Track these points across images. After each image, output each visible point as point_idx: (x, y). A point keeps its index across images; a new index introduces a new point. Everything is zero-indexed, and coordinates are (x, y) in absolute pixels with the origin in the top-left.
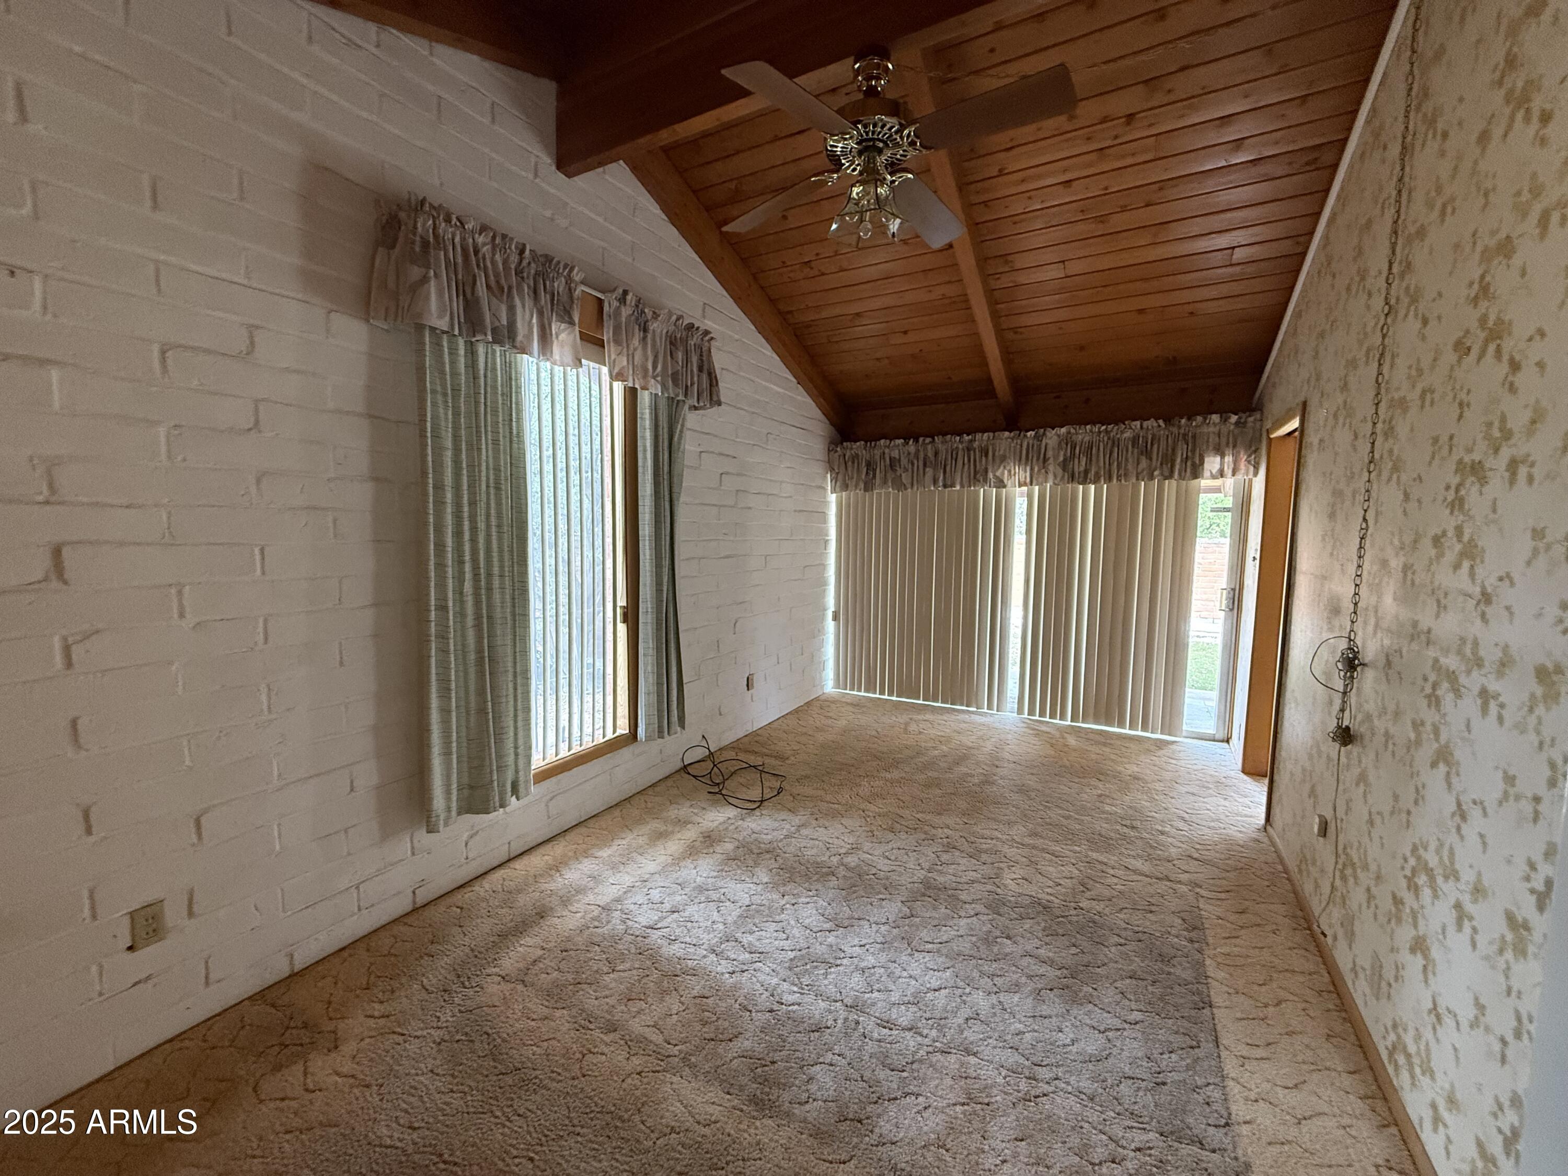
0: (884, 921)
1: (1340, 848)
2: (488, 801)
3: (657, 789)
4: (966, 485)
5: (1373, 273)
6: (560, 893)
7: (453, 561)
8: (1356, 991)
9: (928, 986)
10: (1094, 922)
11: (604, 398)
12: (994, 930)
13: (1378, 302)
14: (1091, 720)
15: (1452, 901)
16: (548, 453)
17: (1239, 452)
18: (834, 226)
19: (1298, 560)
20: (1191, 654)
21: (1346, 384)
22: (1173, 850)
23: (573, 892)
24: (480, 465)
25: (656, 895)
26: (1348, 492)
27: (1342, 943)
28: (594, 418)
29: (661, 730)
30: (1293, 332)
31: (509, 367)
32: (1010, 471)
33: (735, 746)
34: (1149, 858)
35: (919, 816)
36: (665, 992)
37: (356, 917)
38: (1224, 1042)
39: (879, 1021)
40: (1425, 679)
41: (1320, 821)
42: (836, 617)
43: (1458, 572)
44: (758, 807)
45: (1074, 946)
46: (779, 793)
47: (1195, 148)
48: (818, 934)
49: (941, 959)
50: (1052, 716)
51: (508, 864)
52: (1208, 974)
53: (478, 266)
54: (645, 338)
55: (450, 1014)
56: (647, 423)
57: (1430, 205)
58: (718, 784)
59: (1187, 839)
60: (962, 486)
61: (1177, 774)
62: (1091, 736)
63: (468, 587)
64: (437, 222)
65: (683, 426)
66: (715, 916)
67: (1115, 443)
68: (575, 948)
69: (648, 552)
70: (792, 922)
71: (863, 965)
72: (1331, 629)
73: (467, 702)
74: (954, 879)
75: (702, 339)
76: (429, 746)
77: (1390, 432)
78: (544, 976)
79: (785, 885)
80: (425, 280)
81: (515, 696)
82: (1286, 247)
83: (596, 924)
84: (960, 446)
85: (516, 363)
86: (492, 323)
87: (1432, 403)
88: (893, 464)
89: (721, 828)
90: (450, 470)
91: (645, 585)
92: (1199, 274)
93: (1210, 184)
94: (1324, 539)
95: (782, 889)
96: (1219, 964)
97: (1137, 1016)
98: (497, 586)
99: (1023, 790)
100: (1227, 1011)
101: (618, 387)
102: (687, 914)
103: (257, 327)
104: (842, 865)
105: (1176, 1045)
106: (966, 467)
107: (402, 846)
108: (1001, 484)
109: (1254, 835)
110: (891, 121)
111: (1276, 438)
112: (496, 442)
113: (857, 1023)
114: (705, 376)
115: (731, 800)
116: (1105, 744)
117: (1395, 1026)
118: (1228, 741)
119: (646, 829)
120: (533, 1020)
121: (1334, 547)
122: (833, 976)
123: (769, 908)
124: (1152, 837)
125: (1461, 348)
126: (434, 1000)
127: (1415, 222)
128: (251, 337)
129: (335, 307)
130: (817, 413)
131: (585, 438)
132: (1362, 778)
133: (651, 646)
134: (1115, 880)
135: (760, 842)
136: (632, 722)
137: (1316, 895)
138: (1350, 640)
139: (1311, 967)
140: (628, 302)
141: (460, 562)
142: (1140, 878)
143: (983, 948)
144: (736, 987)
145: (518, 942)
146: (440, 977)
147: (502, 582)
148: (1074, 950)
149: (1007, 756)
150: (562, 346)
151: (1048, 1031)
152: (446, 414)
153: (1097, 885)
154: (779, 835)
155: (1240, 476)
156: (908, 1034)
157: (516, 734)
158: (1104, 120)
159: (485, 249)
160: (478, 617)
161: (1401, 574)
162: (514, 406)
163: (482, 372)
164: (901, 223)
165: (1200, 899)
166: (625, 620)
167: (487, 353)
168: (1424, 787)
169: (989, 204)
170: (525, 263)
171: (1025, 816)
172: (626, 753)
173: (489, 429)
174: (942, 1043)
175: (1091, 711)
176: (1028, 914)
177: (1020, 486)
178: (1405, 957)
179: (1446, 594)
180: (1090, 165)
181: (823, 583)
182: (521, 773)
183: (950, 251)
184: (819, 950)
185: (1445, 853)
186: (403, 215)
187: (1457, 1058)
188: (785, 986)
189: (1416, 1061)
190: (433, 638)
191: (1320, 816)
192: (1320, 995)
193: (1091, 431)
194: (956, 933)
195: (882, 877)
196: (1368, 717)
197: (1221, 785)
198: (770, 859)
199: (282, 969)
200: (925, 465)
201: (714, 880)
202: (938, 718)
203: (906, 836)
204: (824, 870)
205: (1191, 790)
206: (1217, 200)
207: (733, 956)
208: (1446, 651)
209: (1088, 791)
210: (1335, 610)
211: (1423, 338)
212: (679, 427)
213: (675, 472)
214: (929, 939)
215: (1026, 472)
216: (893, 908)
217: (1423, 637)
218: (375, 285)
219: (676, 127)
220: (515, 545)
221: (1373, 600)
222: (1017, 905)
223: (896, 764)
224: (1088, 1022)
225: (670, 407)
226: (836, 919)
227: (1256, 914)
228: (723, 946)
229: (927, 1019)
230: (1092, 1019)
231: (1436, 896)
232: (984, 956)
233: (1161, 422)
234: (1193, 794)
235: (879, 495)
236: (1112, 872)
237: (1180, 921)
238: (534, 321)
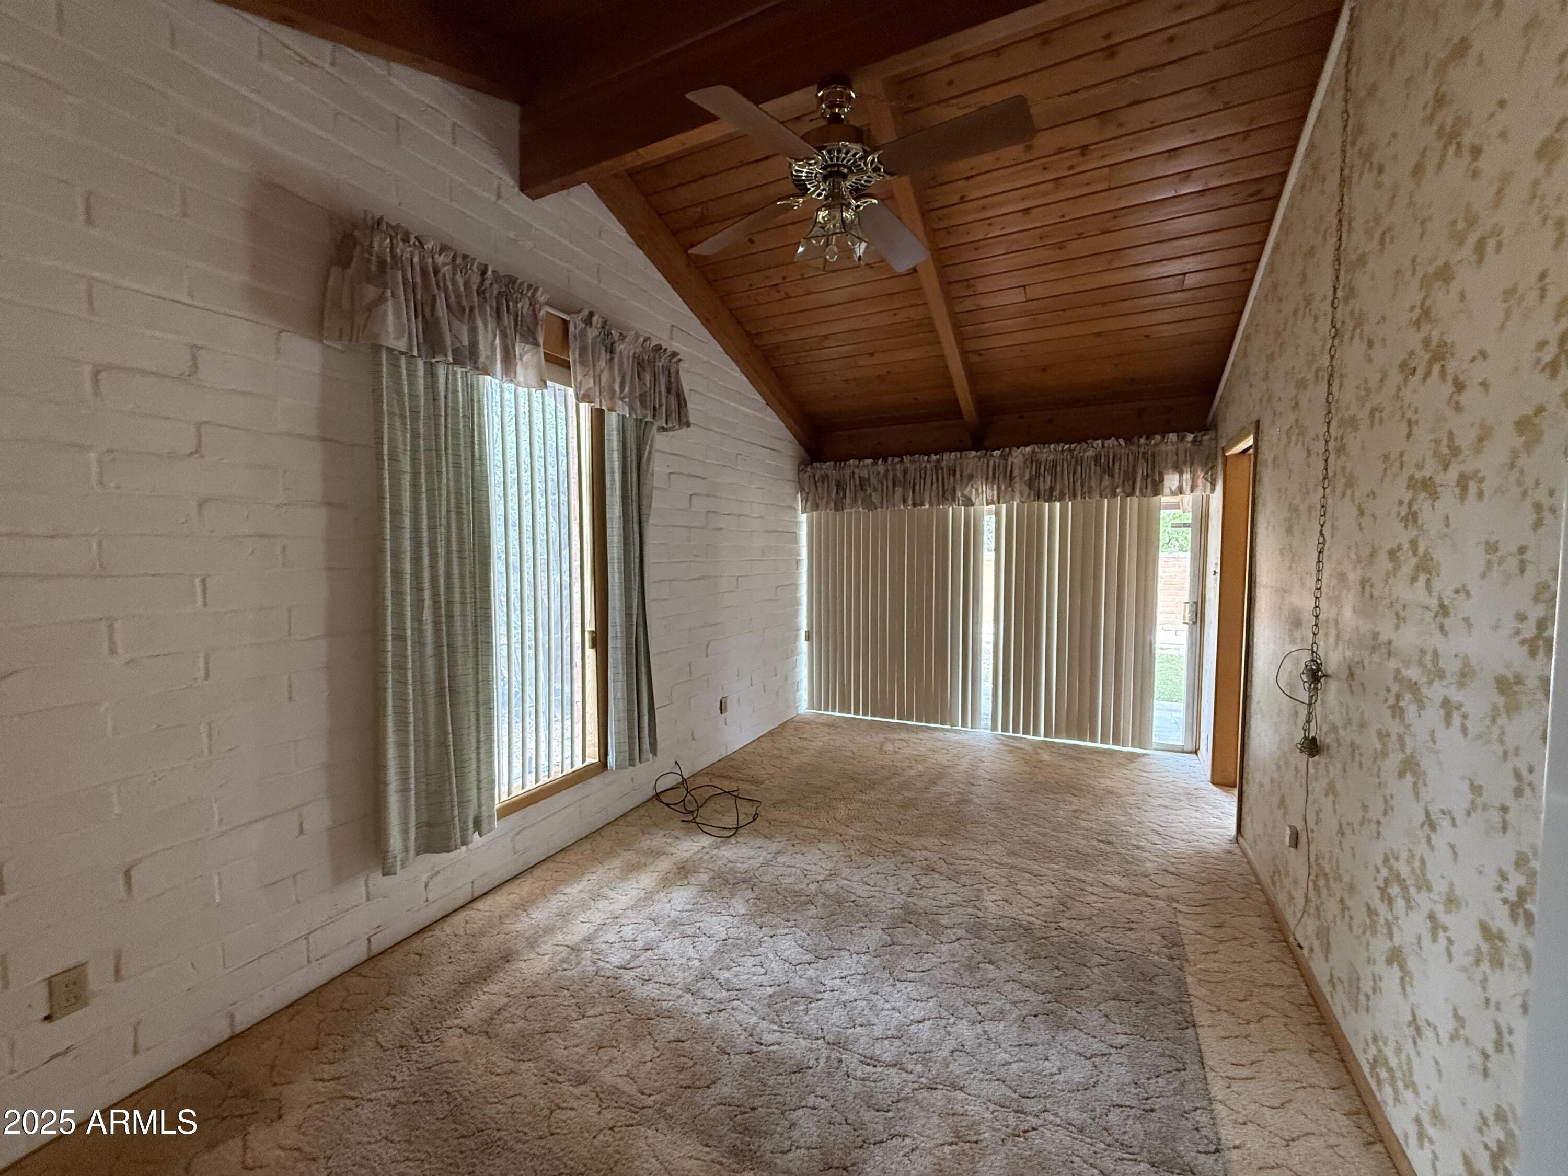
0: (864, 950)
1: (1312, 859)
2: (449, 839)
3: (630, 819)
4: (935, 503)
5: (1318, 297)
6: (527, 935)
7: (411, 588)
8: (1335, 1004)
9: (912, 1017)
10: (1076, 943)
11: (570, 419)
12: (976, 955)
13: (1324, 326)
14: (1064, 735)
15: (1426, 912)
16: (512, 476)
17: (1196, 471)
18: (801, 249)
19: (1258, 573)
20: (1157, 666)
21: (1297, 403)
22: (1148, 864)
23: (541, 933)
24: (440, 489)
25: (628, 932)
26: (1304, 507)
27: (1318, 954)
28: (560, 441)
29: (633, 757)
30: (1244, 353)
31: (471, 389)
32: (977, 490)
33: (709, 771)
34: (1126, 874)
35: (898, 838)
36: (639, 1037)
37: (304, 970)
38: (1209, 1063)
39: (862, 1058)
40: (1388, 690)
41: (1291, 834)
42: (809, 637)
43: (1416, 584)
44: (734, 834)
45: (1057, 968)
46: (754, 820)
47: (1148, 178)
48: (797, 968)
49: (924, 989)
50: (1026, 732)
51: (471, 905)
52: (1190, 992)
53: (438, 285)
54: (611, 359)
55: (407, 1073)
56: (615, 444)
57: (1369, 233)
58: (692, 812)
59: (1162, 853)
60: (931, 505)
61: (1148, 787)
62: (1065, 751)
63: (427, 614)
64: (395, 241)
65: (651, 447)
66: (691, 952)
67: (1079, 461)
68: (542, 993)
69: (617, 576)
70: (771, 956)
71: (844, 998)
72: (1293, 641)
73: (426, 735)
74: (934, 903)
75: (670, 361)
76: (385, 784)
77: (1341, 450)
78: (509, 1025)
79: (762, 916)
80: (381, 299)
81: (478, 727)
82: (1234, 274)
83: (565, 966)
84: (928, 466)
85: (478, 384)
86: (453, 344)
87: (1381, 420)
88: (863, 484)
89: (695, 858)
90: (408, 494)
91: (614, 608)
92: (1154, 298)
93: (1162, 213)
94: (1282, 553)
95: (759, 921)
96: (1200, 980)
97: (1122, 1040)
98: (459, 613)
99: (999, 808)
100: (1210, 1029)
101: (585, 408)
102: (661, 951)
103: (201, 348)
104: (821, 892)
105: (1162, 1068)
106: (935, 485)
107: (356, 891)
108: (969, 503)
109: (1229, 847)
110: (856, 148)
111: (1232, 455)
112: (457, 465)
113: (840, 1061)
114: (673, 399)
115: (705, 828)
116: (1077, 759)
117: (1375, 1039)
118: (1196, 753)
119: (617, 862)
120: (498, 1075)
121: (1293, 561)
122: (814, 1011)
123: (746, 942)
124: (1128, 852)
125: (1407, 369)
126: (389, 1058)
127: (1356, 249)
128: (194, 358)
129: (283, 327)
130: (785, 433)
131: (551, 460)
132: (1331, 789)
133: (621, 670)
134: (1093, 898)
135: (736, 872)
136: (602, 751)
137: (1290, 907)
138: (1313, 652)
139: (1289, 981)
140: (594, 324)
141: (418, 589)
142: (1118, 894)
143: (966, 975)
144: (713, 1028)
145: (481, 989)
146: (397, 1032)
147: (464, 609)
148: (1057, 973)
149: (982, 773)
150: (526, 368)
151: (1034, 1060)
152: (405, 437)
153: (1077, 904)
154: (755, 863)
155: (1198, 493)
156: (893, 1071)
157: (478, 767)
158: (1061, 151)
159: (446, 268)
160: (438, 646)
161: (1359, 587)
162: (476, 428)
163: (442, 394)
164: (867, 248)
165: (1178, 914)
166: (594, 645)
167: (447, 374)
168: (1392, 797)
169: (951, 230)
170: (487, 283)
171: (1003, 834)
172: (595, 782)
173: (450, 452)
174: (927, 1078)
175: (1063, 725)
176: (1009, 936)
177: (988, 504)
178: (1381, 967)
179: (1404, 607)
180: (1046, 194)
181: (796, 603)
182: (484, 808)
183: (914, 275)
184: (800, 984)
185: (1417, 864)
186: (357, 234)
187: (1439, 1071)
188: (765, 1024)
189: (1398, 1074)
190: (390, 669)
191: (1290, 827)
192: (1300, 1010)
193: (1055, 450)
194: (938, 960)
195: (862, 903)
196: (1334, 729)
197: (1191, 796)
198: (747, 889)
199: (221, 1031)
200: (894, 485)
201: (688, 914)
202: (913, 737)
203: (885, 860)
204: (803, 899)
205: (1164, 803)
206: (1166, 228)
207: (709, 995)
208: (1407, 663)
209: (1063, 806)
210: (1296, 623)
211: (1370, 360)
212: (648, 448)
213: (645, 491)
214: (911, 968)
215: (993, 490)
216: (874, 936)
217: (1384, 650)
218: (328, 304)
219: (641, 151)
220: (477, 570)
221: (1333, 614)
222: (998, 928)
223: (872, 785)
224: (1074, 1048)
225: (638, 428)
226: (816, 951)
227: (1233, 927)
228: (699, 984)
229: (912, 1054)
230: (1077, 1045)
231: (1409, 908)
232: (967, 983)
233: (1122, 442)
234: (1166, 807)
235: (850, 514)
236: (1090, 889)
237: (1159, 938)
238: (497, 341)
